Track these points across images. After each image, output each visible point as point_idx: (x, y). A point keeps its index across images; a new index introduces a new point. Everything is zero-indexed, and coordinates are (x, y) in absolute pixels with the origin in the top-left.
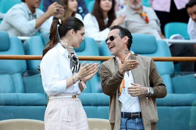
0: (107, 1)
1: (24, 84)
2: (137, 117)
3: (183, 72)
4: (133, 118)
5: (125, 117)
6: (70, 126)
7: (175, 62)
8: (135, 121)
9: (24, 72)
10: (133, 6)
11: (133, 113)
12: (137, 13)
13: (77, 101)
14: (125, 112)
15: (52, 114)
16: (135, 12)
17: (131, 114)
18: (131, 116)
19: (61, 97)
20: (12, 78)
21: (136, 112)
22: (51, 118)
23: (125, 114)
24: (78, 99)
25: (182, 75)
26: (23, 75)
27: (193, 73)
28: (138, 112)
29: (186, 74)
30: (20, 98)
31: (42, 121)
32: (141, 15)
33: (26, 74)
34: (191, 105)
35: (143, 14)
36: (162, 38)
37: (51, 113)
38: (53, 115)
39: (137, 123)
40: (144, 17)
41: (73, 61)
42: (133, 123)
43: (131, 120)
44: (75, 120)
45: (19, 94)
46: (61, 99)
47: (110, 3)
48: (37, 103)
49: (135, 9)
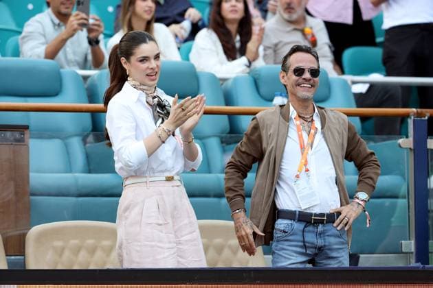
0: (233, 3)
1: (88, 157)
2: (322, 222)
3: (377, 136)
4: (314, 223)
5: (300, 220)
6: (162, 232)
7: (364, 118)
8: (316, 230)
9: (87, 136)
10: (286, 16)
11: (315, 214)
12: (295, 29)
13: (176, 188)
14: (299, 212)
15: (128, 211)
16: (293, 27)
17: (312, 216)
18: (311, 219)
19: (144, 180)
21: (320, 212)
22: (126, 218)
23: (299, 215)
24: (179, 183)
25: (375, 141)
26: (84, 141)
27: (395, 139)
28: (324, 214)
29: (384, 140)
30: (80, 182)
31: (113, 224)
32: (303, 32)
33: (90, 139)
34: (396, 197)
35: (307, 30)
36: (339, 75)
37: (127, 209)
38: (130, 212)
39: (320, 234)
40: (309, 37)
41: (158, 109)
42: (314, 232)
43: (310, 228)
44: (170, 221)
45: (77, 175)
46: (145, 184)
47: (240, 6)
48: (110, 192)
49: (290, 22)
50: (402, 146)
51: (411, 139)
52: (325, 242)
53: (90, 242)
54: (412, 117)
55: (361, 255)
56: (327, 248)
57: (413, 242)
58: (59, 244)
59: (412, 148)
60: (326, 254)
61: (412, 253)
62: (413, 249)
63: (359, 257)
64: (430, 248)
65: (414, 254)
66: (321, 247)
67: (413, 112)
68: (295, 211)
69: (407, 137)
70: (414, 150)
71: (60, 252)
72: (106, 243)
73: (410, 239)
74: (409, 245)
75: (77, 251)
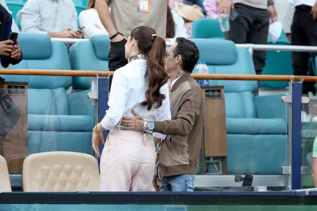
1: (69, 103)
45: (60, 116)
50: (284, 101)
51: (290, 96)
53: (67, 166)
54: (292, 81)
55: (255, 177)
57: (290, 167)
58: (46, 167)
59: (291, 101)
61: (289, 175)
62: (290, 172)
63: (252, 177)
64: (301, 172)
65: (291, 175)
67: (292, 77)
70: (293, 104)
71: (47, 173)
72: (79, 167)
73: (288, 166)
74: (288, 169)
75: (58, 172)
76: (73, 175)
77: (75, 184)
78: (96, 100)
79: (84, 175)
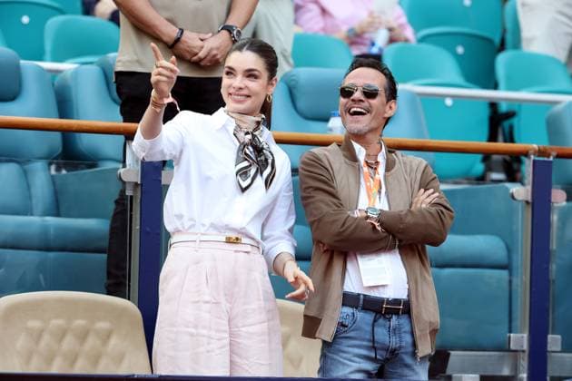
2: (396, 312)
4: (386, 313)
5: (364, 309)
8: (388, 324)
11: (388, 300)
13: (243, 253)
14: (365, 296)
17: (383, 303)
18: (382, 308)
20: (25, 173)
23: (364, 300)
28: (400, 300)
39: (394, 330)
42: (384, 326)
50: (516, 196)
51: (529, 188)
52: (401, 341)
53: (80, 323)
54: (532, 157)
55: (452, 353)
56: (403, 350)
57: (526, 336)
58: (34, 324)
59: (529, 199)
60: (402, 360)
61: (523, 351)
62: (525, 347)
63: (449, 354)
64: (549, 346)
65: (527, 353)
66: (395, 350)
67: (534, 149)
68: (359, 295)
69: (523, 184)
70: (533, 203)
71: (38, 336)
72: (103, 325)
73: (521, 332)
74: (521, 339)
75: (61, 334)
76: (92, 342)
77: (96, 360)
78: (136, 184)
79: (113, 341)
